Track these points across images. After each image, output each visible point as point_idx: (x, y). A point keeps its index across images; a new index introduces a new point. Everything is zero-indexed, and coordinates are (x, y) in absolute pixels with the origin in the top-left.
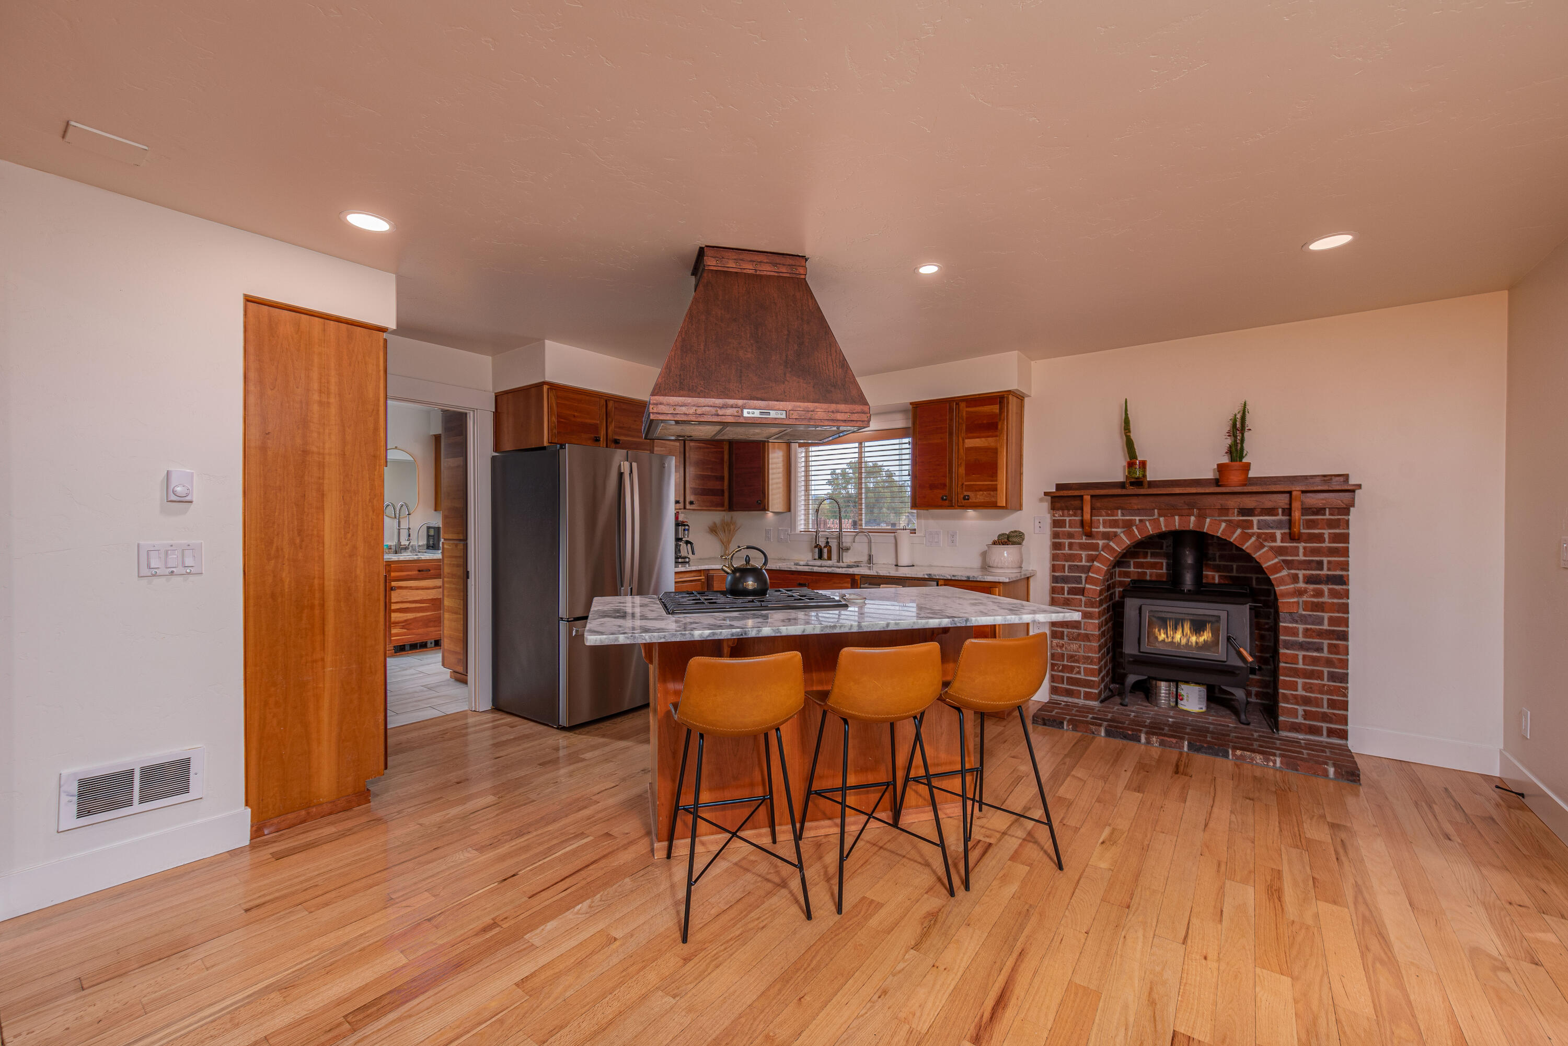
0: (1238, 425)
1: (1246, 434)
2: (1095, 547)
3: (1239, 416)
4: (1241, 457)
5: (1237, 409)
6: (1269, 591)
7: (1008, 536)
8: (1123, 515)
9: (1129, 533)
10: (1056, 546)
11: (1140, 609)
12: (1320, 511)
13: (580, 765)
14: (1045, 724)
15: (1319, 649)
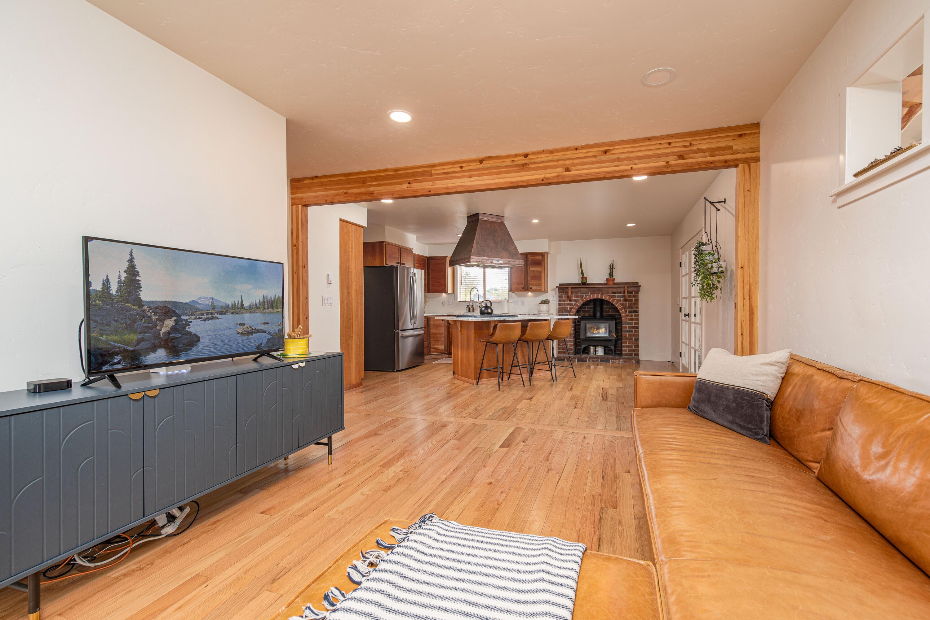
0: (612, 267)
1: (614, 270)
2: (572, 304)
3: (612, 264)
4: (612, 277)
5: (611, 262)
6: (620, 318)
7: (544, 301)
8: (580, 294)
9: (582, 300)
10: (560, 304)
11: (585, 324)
12: (632, 293)
13: (416, 377)
14: (559, 361)
15: (632, 332)
